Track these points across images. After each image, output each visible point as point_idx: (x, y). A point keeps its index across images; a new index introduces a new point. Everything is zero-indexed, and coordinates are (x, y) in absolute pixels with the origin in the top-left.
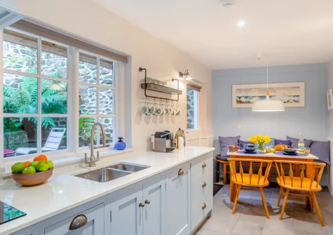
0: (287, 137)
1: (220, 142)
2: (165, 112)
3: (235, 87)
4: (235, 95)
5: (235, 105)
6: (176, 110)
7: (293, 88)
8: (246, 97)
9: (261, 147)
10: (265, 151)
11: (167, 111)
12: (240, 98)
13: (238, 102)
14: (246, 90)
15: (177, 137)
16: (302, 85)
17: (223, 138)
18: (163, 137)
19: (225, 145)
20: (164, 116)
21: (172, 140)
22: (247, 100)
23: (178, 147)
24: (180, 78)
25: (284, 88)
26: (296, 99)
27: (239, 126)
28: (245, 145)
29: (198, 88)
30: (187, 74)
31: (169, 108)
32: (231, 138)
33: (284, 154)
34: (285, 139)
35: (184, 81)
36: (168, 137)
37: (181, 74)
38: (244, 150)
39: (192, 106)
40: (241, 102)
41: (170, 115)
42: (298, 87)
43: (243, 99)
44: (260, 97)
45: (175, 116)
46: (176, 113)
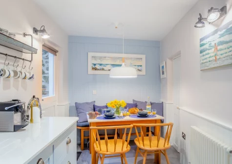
0: (134, 100)
1: (77, 108)
2: (12, 74)
3: (90, 54)
4: (91, 62)
5: (91, 72)
6: (30, 73)
7: (137, 59)
8: (101, 65)
9: (117, 111)
10: (121, 114)
11: (15, 73)
12: (95, 65)
13: (93, 68)
14: (100, 58)
15: (30, 107)
16: (143, 57)
17: (80, 104)
18: (9, 110)
19: (82, 111)
20: (12, 79)
21: (23, 113)
22: (101, 67)
23: (31, 120)
24: (34, 35)
25: (131, 58)
26: (140, 68)
27: (94, 92)
28: (103, 110)
29: (55, 52)
30: (43, 31)
31: (19, 69)
32: (87, 103)
33: (138, 117)
34: (132, 102)
35: (39, 40)
36: (17, 109)
37: (35, 31)
38: (103, 115)
39: (46, 72)
40: (96, 69)
41: (20, 79)
42: (141, 59)
43: (98, 67)
44: (112, 65)
45: (27, 80)
46: (28, 76)
